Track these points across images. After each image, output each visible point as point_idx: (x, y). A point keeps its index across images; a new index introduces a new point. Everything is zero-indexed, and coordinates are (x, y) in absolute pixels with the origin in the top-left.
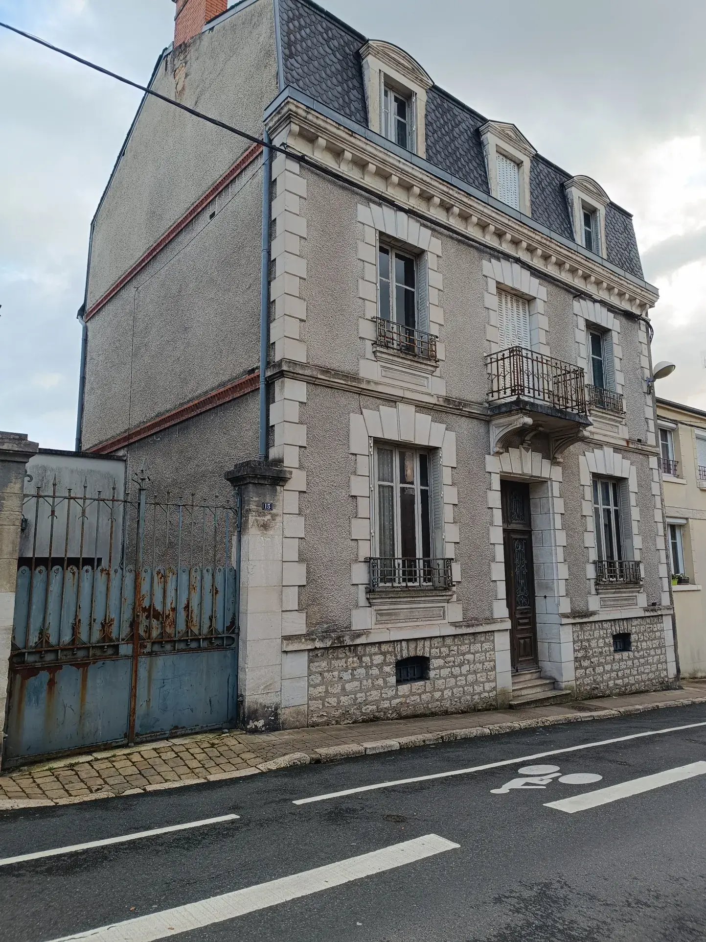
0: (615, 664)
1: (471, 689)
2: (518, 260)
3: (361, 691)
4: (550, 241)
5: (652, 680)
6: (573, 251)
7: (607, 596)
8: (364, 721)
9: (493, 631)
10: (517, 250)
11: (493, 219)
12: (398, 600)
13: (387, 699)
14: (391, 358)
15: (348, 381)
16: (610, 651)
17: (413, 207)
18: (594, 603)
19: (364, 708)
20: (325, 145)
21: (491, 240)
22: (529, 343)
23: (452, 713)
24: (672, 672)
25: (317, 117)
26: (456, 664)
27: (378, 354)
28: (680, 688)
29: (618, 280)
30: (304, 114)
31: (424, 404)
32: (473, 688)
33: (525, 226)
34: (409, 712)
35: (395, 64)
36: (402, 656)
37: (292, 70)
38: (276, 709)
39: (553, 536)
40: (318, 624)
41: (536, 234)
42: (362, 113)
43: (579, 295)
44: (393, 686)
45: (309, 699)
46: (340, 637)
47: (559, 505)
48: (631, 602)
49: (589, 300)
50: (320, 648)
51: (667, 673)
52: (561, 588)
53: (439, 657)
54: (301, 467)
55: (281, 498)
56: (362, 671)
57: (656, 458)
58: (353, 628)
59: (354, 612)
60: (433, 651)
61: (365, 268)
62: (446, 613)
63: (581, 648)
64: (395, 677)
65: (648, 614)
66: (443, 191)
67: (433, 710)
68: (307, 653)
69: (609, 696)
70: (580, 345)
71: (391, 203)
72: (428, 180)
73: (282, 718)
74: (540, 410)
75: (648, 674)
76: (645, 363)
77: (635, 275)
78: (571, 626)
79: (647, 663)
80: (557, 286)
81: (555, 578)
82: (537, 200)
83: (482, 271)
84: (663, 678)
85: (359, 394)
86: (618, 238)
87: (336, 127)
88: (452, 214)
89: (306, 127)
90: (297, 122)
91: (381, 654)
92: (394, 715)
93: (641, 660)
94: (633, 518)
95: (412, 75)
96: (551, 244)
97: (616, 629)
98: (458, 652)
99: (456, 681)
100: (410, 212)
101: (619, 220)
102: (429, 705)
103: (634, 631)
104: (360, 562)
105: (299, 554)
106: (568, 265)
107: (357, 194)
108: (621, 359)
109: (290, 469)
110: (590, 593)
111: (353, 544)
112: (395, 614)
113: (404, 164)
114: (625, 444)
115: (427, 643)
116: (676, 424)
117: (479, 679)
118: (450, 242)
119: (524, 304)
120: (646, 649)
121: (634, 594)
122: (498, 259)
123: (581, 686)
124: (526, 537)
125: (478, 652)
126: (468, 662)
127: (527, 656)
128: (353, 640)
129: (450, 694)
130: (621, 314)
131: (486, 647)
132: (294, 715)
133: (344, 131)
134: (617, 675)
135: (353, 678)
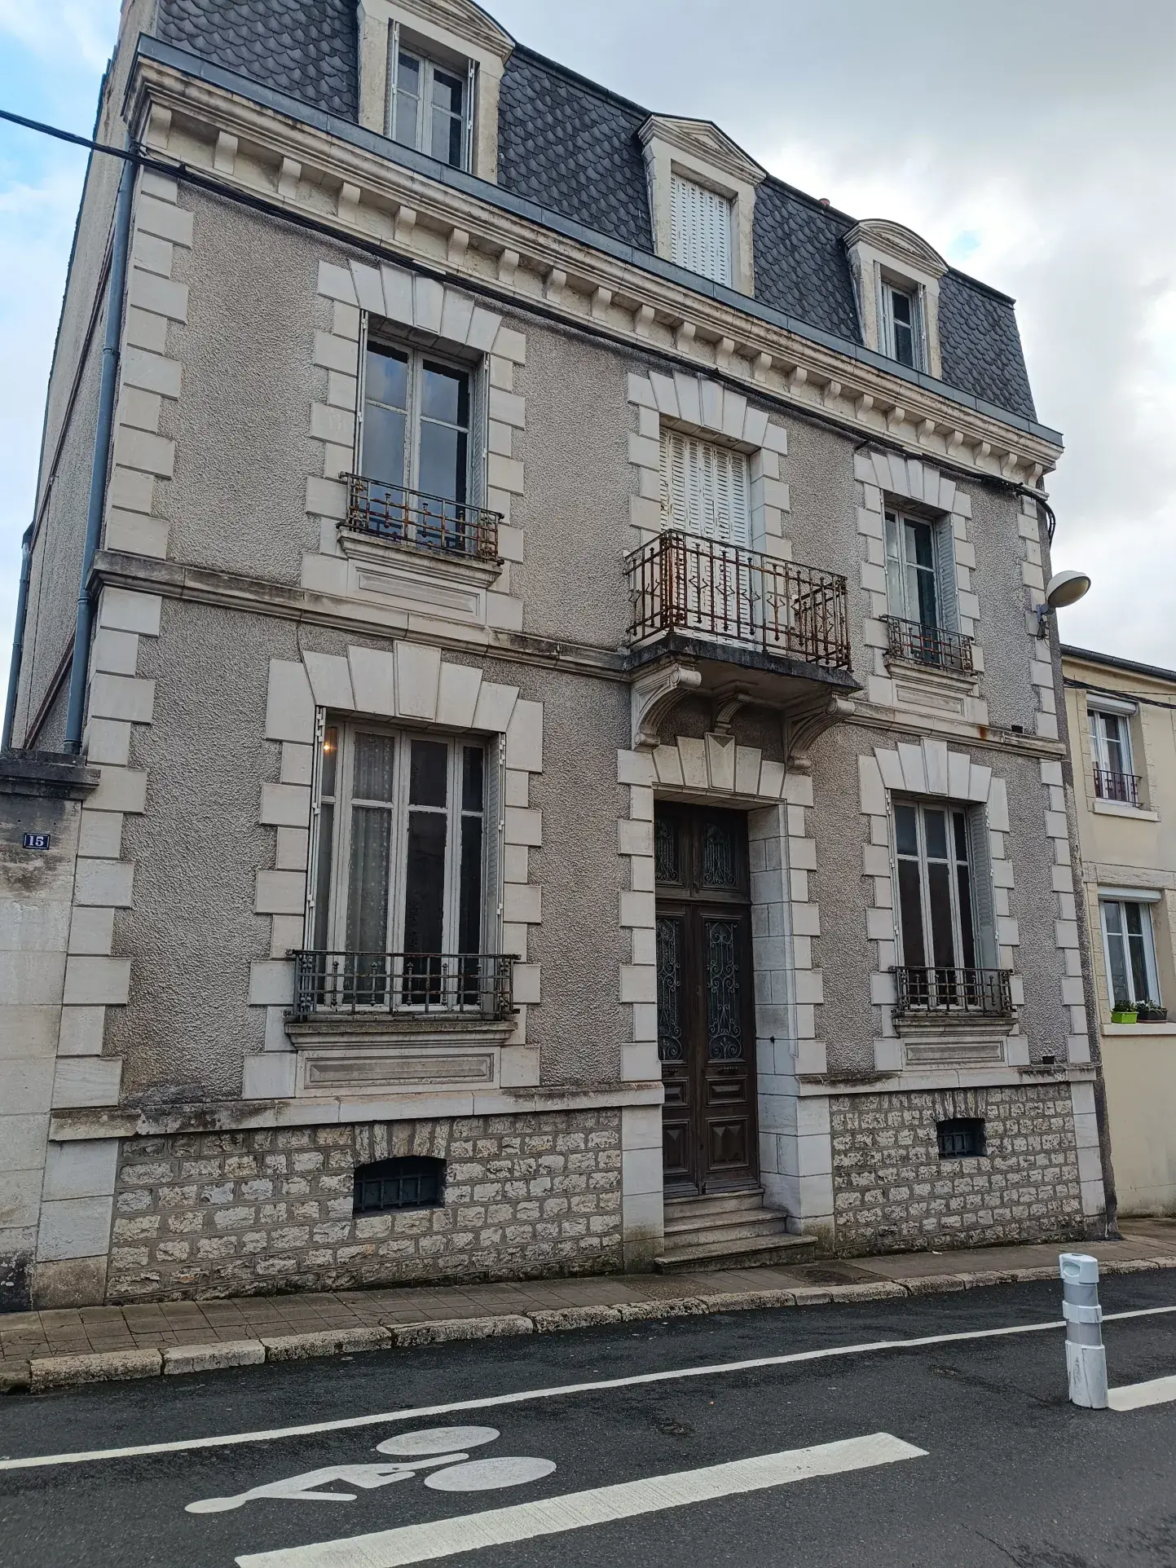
0: (941, 1183)
1: (553, 1230)
2: (714, 375)
3: (256, 1227)
4: (789, 338)
5: (1039, 1218)
6: (843, 358)
7: (925, 1040)
8: (258, 1293)
9: (620, 1108)
10: (715, 356)
11: (648, 293)
12: (366, 1039)
13: (327, 1246)
14: (380, 552)
15: (264, 593)
16: (927, 1154)
17: (458, 271)
18: (888, 1054)
19: (263, 1264)
20: (236, 147)
21: (646, 335)
22: (746, 536)
23: (500, 1279)
24: (1093, 1199)
25: (210, 93)
26: (517, 1174)
27: (347, 545)
28: (1116, 1237)
29: (962, 416)
30: (179, 87)
31: (461, 644)
32: (560, 1226)
33: (725, 308)
34: (384, 1275)
35: (426, 8)
36: (372, 1155)
37: (182, 19)
38: (22, 1264)
39: (786, 915)
40: (155, 1084)
41: (753, 323)
42: (347, 98)
43: (866, 442)
44: (345, 1219)
45: (112, 1245)
46: (204, 1113)
47: (802, 854)
48: (989, 1054)
49: (891, 453)
50: (148, 1136)
51: (1080, 1203)
52: (803, 1022)
53: (471, 1160)
54: (134, 764)
55: (74, 825)
56: (265, 1185)
57: (1058, 764)
58: (246, 1095)
59: (251, 1063)
60: (455, 1145)
61: (331, 382)
62: (496, 1070)
63: (853, 1148)
64: (351, 1200)
65: (1027, 1080)
66: (523, 238)
67: (449, 1272)
68: (115, 1147)
69: (923, 1250)
70: (870, 540)
71: (405, 263)
72: (484, 216)
73: (35, 1284)
74: (720, 655)
75: (1029, 1205)
76: (1033, 576)
77: (1014, 411)
78: (827, 1101)
79: (1027, 1182)
80: (813, 425)
81: (790, 1001)
82: (776, 268)
83: (626, 392)
84: (1068, 1214)
85: (299, 622)
86: (976, 341)
87: (255, 111)
88: (551, 284)
89: (187, 112)
90: (166, 104)
91: (318, 1149)
92: (343, 1281)
93: (1010, 1176)
94: (996, 882)
95: (468, 29)
96: (790, 344)
97: (945, 1110)
98: (522, 1150)
99: (516, 1211)
100: (451, 281)
101: (982, 309)
102: (440, 1261)
103: (993, 1113)
104: (273, 959)
105: (114, 940)
106: (839, 387)
107: (322, 243)
108: (972, 569)
109: (98, 767)
110: (878, 1033)
111: (262, 922)
112: (361, 1068)
113: (423, 183)
114: (976, 734)
115: (442, 1131)
116: (1135, 704)
117: (575, 1209)
118: (548, 339)
119: (737, 463)
120: (1027, 1153)
121: (996, 1038)
122: (669, 373)
123: (850, 1227)
124: (738, 917)
125: (575, 1151)
126: (549, 1173)
127: (733, 1161)
128: (239, 1121)
129: (497, 1238)
130: (974, 483)
131: (597, 1140)
132: (71, 1278)
133: (274, 119)
134: (947, 1206)
135: (238, 1199)
